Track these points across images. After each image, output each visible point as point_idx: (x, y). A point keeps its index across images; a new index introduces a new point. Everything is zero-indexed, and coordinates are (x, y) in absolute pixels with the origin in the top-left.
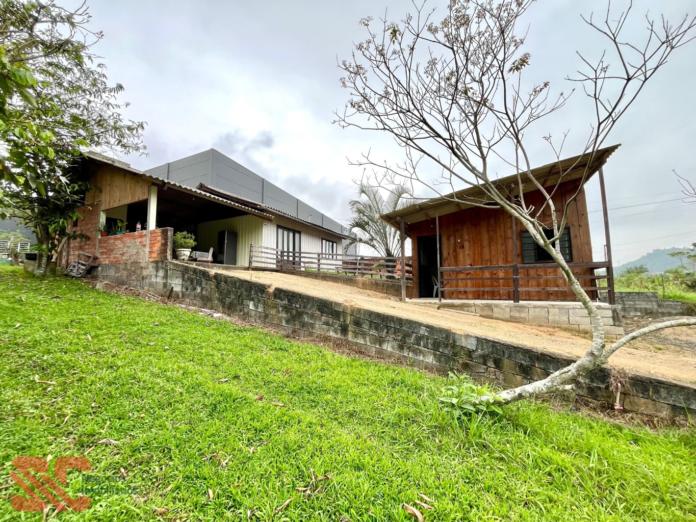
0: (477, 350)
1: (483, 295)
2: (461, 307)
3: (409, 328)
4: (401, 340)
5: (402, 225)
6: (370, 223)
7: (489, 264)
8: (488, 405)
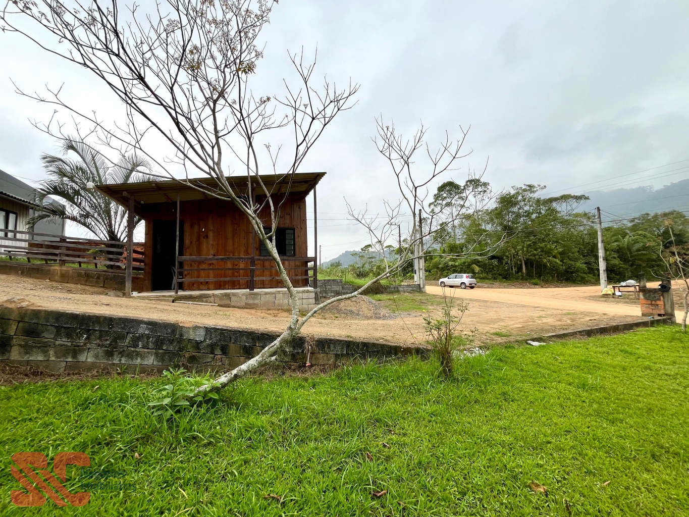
0: (205, 340)
1: (224, 285)
2: (200, 298)
3: (123, 328)
4: (110, 345)
5: (132, 203)
6: (82, 192)
7: (231, 255)
8: (205, 393)
